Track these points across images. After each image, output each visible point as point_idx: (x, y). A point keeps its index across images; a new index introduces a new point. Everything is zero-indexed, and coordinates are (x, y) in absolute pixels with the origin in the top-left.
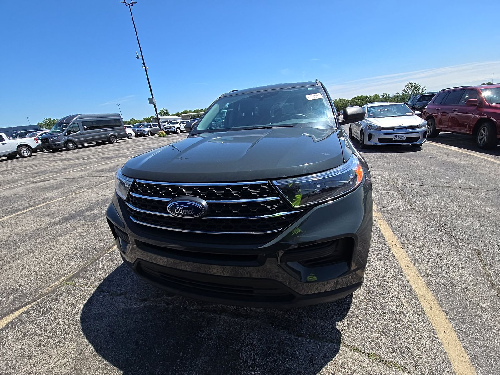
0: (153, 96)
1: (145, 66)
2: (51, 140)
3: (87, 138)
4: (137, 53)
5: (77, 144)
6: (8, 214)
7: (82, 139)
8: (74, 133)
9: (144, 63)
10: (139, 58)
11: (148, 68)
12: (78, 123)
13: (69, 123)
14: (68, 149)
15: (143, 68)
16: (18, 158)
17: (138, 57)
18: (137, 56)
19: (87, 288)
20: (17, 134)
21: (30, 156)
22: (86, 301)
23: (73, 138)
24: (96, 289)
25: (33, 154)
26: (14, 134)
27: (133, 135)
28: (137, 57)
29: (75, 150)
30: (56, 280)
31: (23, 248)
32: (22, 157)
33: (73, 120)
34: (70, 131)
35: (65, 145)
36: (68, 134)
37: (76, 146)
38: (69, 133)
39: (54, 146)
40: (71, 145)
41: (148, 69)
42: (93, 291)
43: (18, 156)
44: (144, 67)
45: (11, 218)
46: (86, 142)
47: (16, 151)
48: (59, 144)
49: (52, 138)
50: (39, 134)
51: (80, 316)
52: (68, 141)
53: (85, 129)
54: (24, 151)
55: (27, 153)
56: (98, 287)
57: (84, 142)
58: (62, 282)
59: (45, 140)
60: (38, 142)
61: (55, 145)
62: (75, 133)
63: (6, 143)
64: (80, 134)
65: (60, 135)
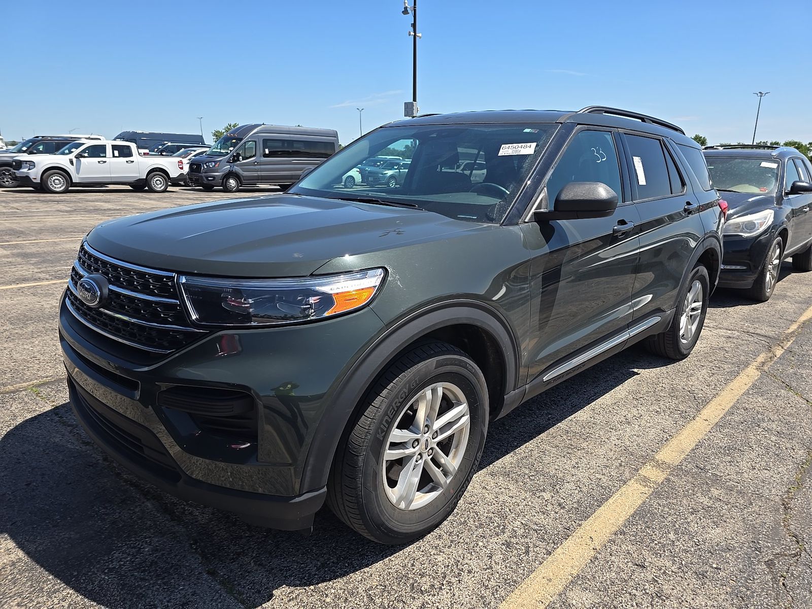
0: (415, 100)
1: (415, 31)
2: (204, 167)
3: (263, 174)
4: (405, 3)
5: (244, 181)
6: (56, 278)
7: (255, 174)
8: (243, 159)
9: (414, 25)
10: (409, 13)
11: (420, 35)
12: (255, 142)
13: (241, 139)
14: (226, 190)
15: (410, 35)
16: (146, 191)
17: (405, 12)
18: (406, 8)
19: (47, 403)
20: (164, 149)
21: (165, 191)
22: (30, 417)
23: (241, 169)
24: (53, 407)
25: (169, 189)
26: (160, 147)
27: (356, 181)
28: (403, 12)
29: (237, 194)
30: (27, 381)
31: (30, 329)
32: (152, 191)
33: (250, 134)
34: (238, 155)
35: (223, 182)
36: (234, 161)
37: (240, 186)
38: (236, 158)
39: (205, 180)
40: (234, 182)
41: (420, 38)
42: (48, 408)
43: (147, 188)
44: (412, 33)
45: (54, 284)
46: (260, 181)
47: (145, 178)
48: (214, 177)
49: (207, 164)
50: (194, 153)
51: (8, 430)
52: (231, 174)
53: (265, 156)
54: (157, 180)
55: (160, 186)
56: (57, 407)
57: (257, 181)
58: (29, 386)
59: (195, 166)
60: (182, 168)
61: (207, 178)
62: (245, 161)
63: (133, 162)
64: (253, 164)
65: (221, 160)
